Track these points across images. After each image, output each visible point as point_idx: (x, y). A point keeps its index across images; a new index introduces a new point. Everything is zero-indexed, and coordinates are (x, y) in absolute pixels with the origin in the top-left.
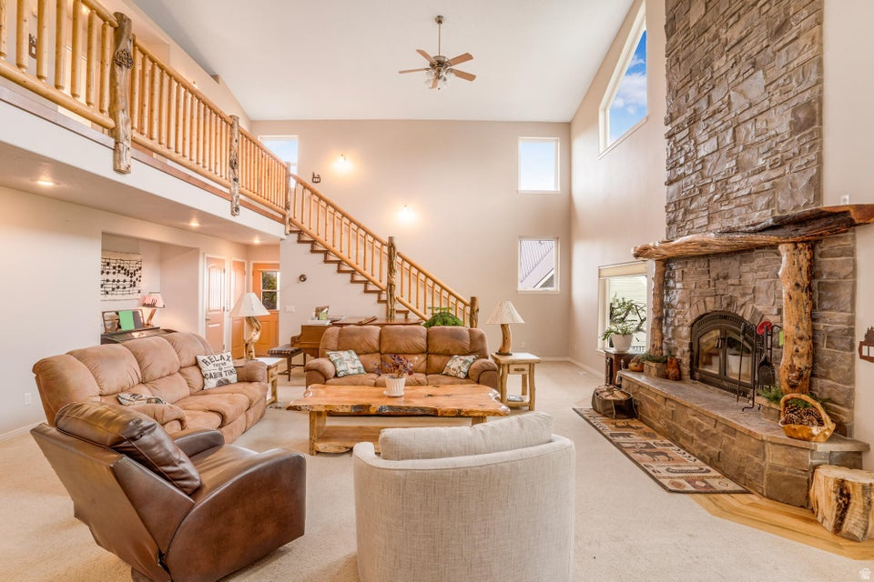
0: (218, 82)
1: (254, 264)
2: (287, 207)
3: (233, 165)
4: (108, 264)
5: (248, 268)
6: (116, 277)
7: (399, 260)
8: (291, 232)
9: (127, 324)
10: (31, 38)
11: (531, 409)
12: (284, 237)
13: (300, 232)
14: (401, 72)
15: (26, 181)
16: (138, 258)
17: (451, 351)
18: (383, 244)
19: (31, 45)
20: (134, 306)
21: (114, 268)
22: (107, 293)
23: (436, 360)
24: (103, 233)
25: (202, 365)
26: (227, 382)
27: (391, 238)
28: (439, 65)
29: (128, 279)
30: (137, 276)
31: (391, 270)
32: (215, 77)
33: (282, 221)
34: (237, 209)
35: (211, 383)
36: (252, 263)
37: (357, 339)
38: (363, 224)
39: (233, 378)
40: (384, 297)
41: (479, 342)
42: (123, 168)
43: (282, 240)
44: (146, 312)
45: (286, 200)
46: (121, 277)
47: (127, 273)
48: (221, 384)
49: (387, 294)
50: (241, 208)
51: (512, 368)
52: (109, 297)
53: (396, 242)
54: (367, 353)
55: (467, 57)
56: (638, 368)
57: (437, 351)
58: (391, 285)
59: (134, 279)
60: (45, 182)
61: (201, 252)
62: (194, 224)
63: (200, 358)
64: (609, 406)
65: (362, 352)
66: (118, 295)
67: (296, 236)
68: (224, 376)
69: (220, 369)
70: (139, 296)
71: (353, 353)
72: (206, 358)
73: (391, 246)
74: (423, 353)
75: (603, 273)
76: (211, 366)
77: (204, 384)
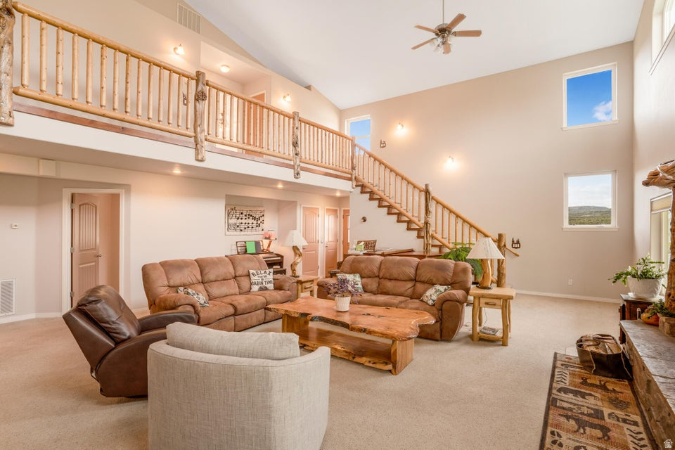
0: (310, 90)
1: (344, 211)
2: (353, 168)
3: (295, 144)
4: (242, 213)
5: (340, 214)
6: (247, 221)
7: (434, 202)
8: (357, 186)
9: (251, 249)
10: (184, 96)
11: (504, 344)
12: (352, 190)
13: (363, 186)
14: (415, 48)
15: (169, 171)
16: (262, 209)
17: (434, 281)
18: (421, 191)
19: (184, 99)
20: (258, 238)
21: (246, 215)
22: (241, 230)
23: (420, 287)
24: (226, 195)
25: (251, 276)
26: (266, 289)
27: (427, 185)
28: (443, 31)
29: (255, 222)
30: (261, 220)
31: (427, 211)
32: (309, 87)
33: (350, 179)
34: (298, 174)
35: (255, 288)
36: (342, 209)
37: (363, 265)
38: (406, 175)
39: (271, 286)
40: (423, 234)
41: (461, 275)
42: (200, 159)
43: (351, 192)
44: (266, 242)
45: (352, 163)
46: (250, 221)
47: (254, 218)
48: (261, 289)
49: (422, 232)
50: (301, 172)
51: (483, 301)
52: (242, 233)
53: (431, 189)
54: (370, 277)
55: (461, 18)
56: (652, 320)
57: (423, 279)
58: (427, 223)
59: (259, 222)
60: (177, 171)
61: (298, 204)
62: (280, 186)
63: (251, 271)
64: (587, 358)
65: (365, 276)
66: (248, 232)
67: (359, 189)
68: (264, 284)
69: (262, 280)
70: (263, 232)
71: (358, 275)
72: (254, 272)
73: (427, 192)
74: (411, 280)
75: (655, 206)
76: (256, 277)
77: (251, 289)
